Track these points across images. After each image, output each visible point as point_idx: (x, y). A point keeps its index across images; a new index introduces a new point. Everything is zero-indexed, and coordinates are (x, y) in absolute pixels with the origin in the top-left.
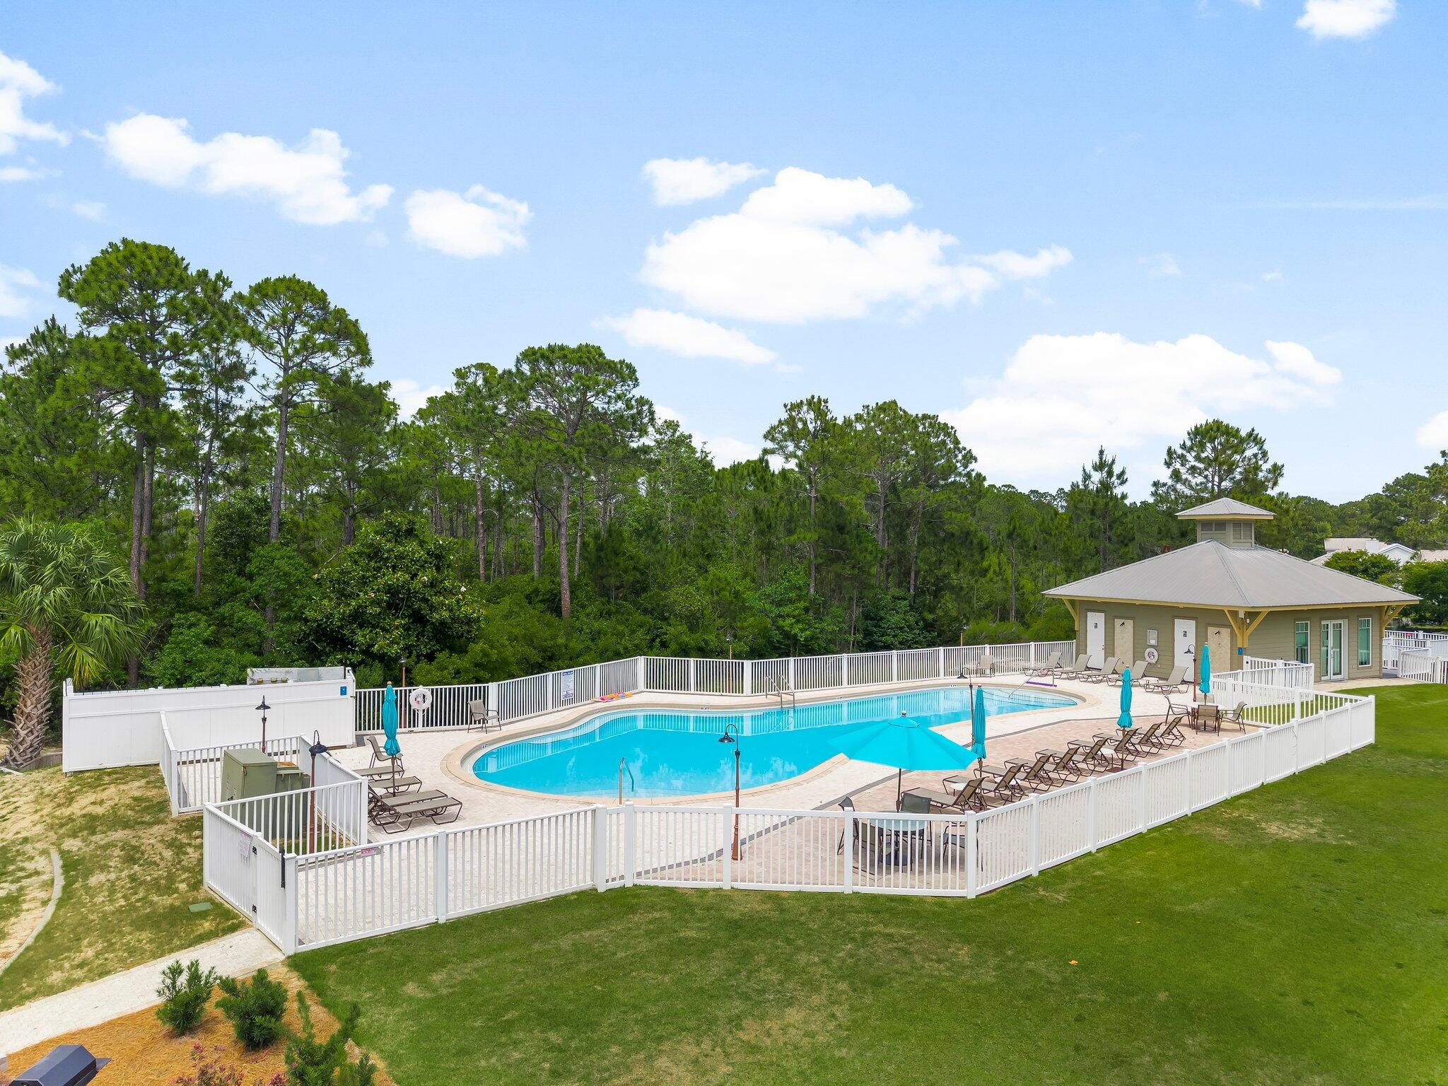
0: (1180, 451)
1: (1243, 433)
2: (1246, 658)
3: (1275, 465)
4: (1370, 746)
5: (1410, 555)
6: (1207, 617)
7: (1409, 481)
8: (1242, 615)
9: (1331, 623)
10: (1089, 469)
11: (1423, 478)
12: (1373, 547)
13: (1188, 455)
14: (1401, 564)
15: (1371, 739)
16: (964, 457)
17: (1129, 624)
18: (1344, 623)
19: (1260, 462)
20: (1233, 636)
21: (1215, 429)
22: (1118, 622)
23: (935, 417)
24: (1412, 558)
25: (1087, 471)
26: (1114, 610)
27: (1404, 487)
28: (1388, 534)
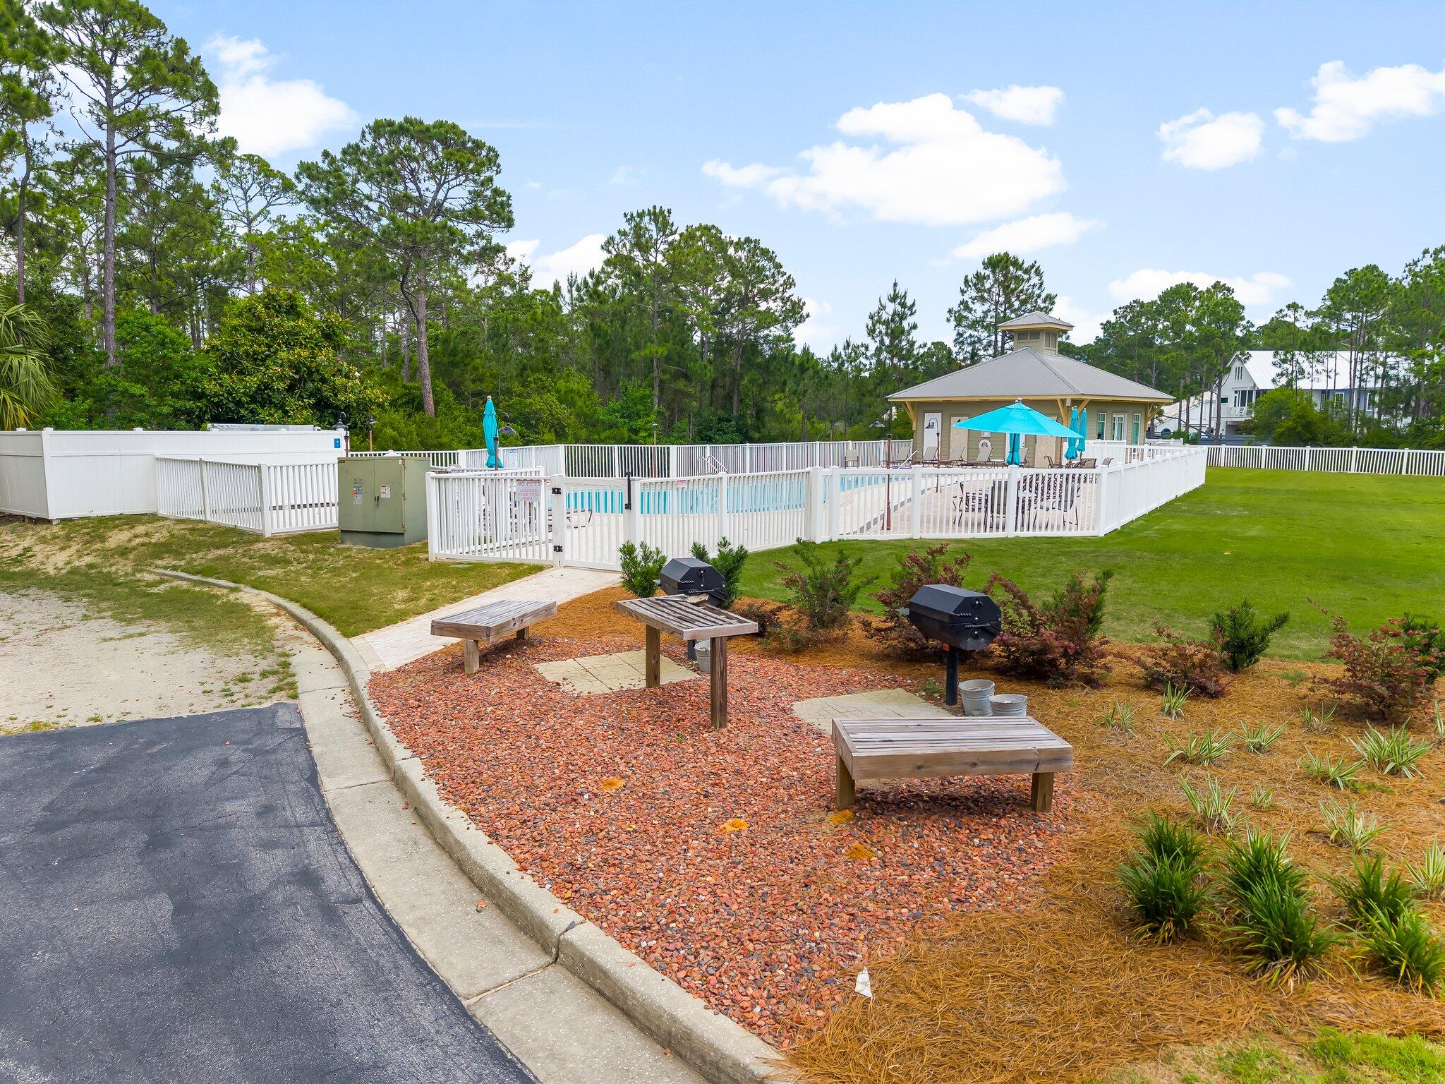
3: (1050, 295)
8: (1068, 404)
9: (1117, 417)
17: (965, 420)
18: (1125, 416)
21: (1003, 260)
22: (954, 419)
23: (757, 242)
25: (883, 304)
26: (947, 408)
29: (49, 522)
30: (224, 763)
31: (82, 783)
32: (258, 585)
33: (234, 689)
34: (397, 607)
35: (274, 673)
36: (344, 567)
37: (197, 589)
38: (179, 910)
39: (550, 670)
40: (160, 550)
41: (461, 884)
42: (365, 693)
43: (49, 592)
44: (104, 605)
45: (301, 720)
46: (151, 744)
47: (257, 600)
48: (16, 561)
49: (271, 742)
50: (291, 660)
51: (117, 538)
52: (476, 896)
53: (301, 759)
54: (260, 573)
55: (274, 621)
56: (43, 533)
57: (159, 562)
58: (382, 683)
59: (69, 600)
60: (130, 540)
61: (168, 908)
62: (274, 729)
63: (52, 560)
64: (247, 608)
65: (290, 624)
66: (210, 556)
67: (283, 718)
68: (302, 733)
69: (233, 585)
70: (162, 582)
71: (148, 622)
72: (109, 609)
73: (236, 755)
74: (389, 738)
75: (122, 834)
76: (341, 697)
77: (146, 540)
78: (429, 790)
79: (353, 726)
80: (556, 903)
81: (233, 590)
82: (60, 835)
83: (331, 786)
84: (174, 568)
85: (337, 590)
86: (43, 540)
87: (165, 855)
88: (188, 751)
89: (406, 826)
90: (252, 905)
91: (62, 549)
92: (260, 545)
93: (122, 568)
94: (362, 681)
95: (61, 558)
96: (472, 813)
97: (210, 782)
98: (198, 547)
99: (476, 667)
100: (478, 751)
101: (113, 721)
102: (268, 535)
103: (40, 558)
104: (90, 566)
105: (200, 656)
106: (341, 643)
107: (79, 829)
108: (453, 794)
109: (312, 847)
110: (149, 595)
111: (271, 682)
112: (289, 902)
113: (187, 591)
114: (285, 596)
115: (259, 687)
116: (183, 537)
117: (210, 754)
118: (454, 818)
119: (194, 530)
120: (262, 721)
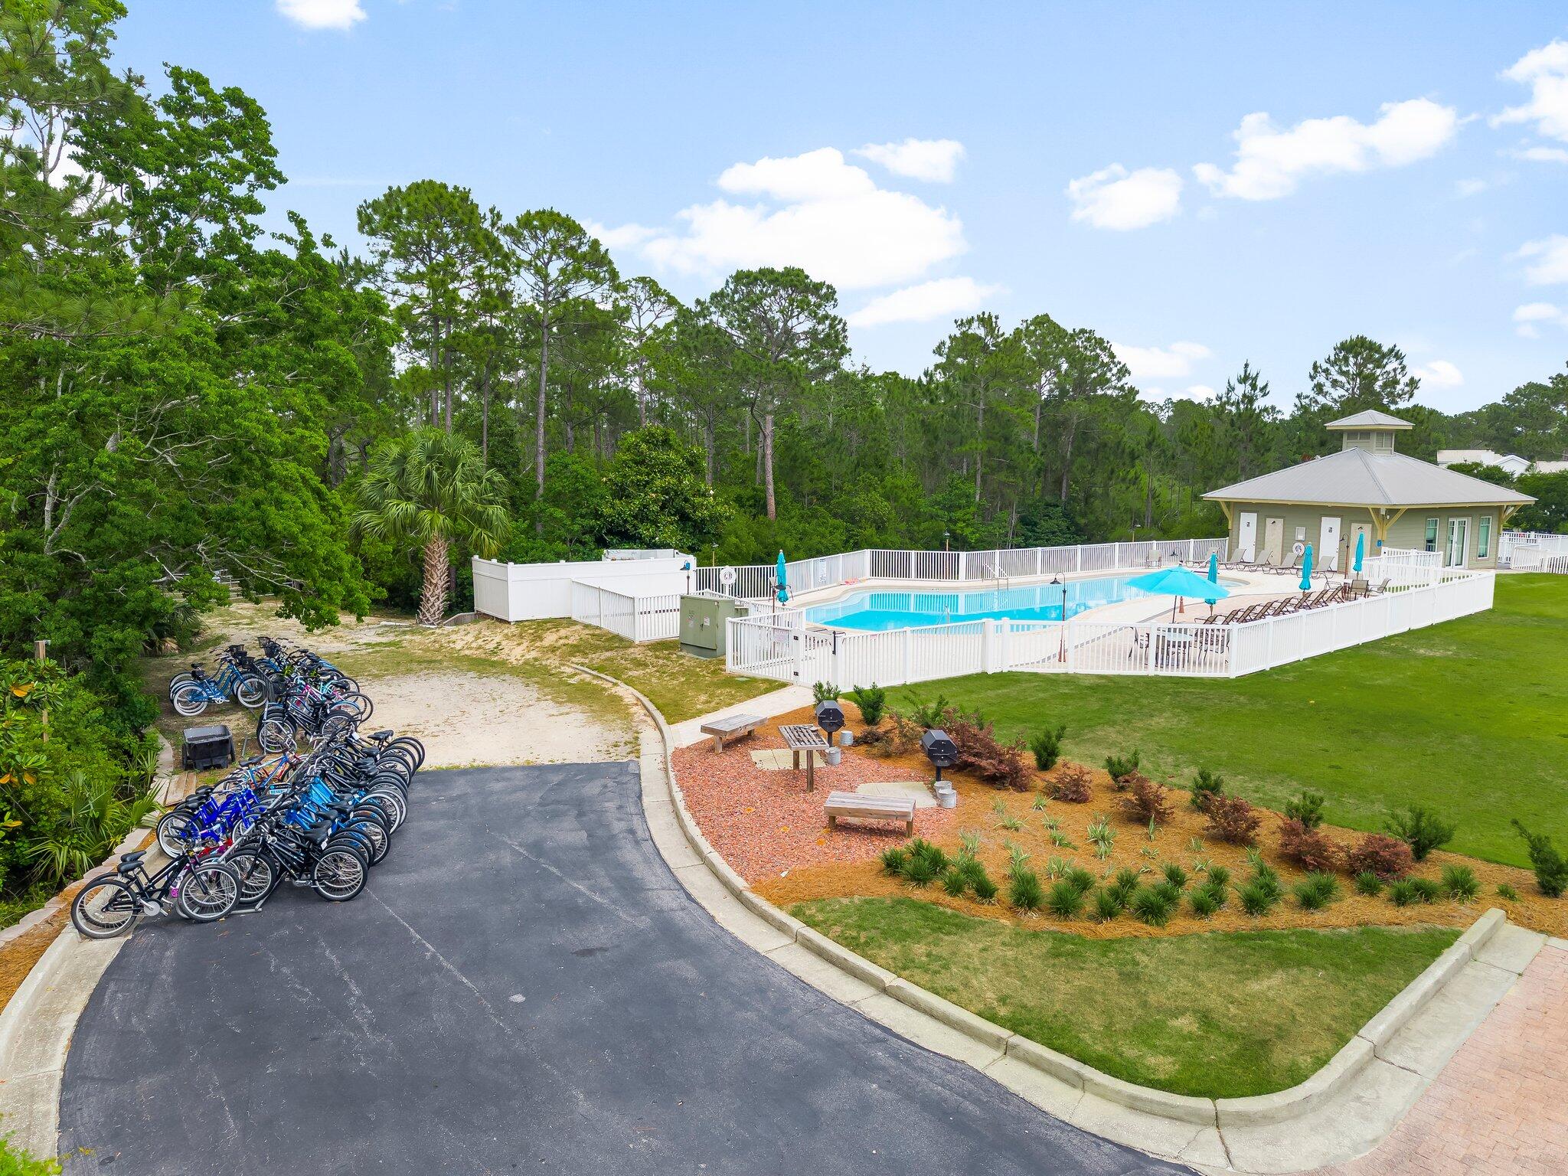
0: (1325, 366)
1: (1385, 349)
2: (1384, 549)
3: (1412, 379)
4: (1489, 610)
5: (1525, 467)
6: (1351, 514)
7: (1533, 389)
8: (1383, 512)
9: (1456, 521)
10: (1234, 382)
11: (1546, 388)
12: (1488, 458)
13: (1331, 368)
14: (1515, 476)
15: (1489, 605)
16: (1119, 371)
17: (1280, 522)
18: (1468, 520)
19: (1399, 377)
20: (1374, 530)
21: (1359, 344)
22: (1269, 521)
23: (1092, 332)
24: (1527, 470)
25: (1232, 384)
26: (1265, 510)
27: (1525, 396)
28: (1504, 447)
29: (509, 623)
30: (605, 786)
31: (551, 790)
32: (629, 682)
33: (611, 750)
34: (698, 707)
35: (631, 743)
36: (678, 672)
37: (595, 682)
38: (589, 836)
39: (756, 755)
40: (576, 649)
41: (683, 840)
42: (669, 758)
43: (516, 679)
44: (547, 690)
45: (639, 769)
46: (576, 775)
47: (626, 693)
48: (494, 652)
49: (625, 779)
50: (640, 736)
51: (550, 638)
52: (687, 844)
53: (636, 788)
54: (630, 673)
55: (634, 709)
56: (506, 631)
57: (573, 659)
58: (679, 753)
59: (527, 685)
60: (557, 641)
61: (586, 835)
62: (627, 773)
63: (514, 653)
64: (621, 699)
65: (643, 712)
66: (602, 657)
67: (632, 768)
68: (639, 776)
69: (615, 681)
70: (575, 674)
71: (570, 705)
72: (550, 694)
73: (610, 783)
74: (673, 782)
75: (569, 810)
76: (660, 759)
77: (566, 641)
78: (681, 805)
79: (661, 774)
80: (709, 846)
81: (615, 684)
82: (548, 808)
83: (646, 800)
84: (582, 664)
85: (669, 691)
86: (507, 637)
87: (584, 819)
88: (591, 780)
89: (671, 818)
90: (613, 837)
91: (519, 644)
92: (632, 650)
93: (552, 661)
94: (670, 752)
95: (518, 652)
96: (694, 816)
97: (599, 794)
98: (596, 649)
99: (721, 750)
100: (705, 792)
101: (559, 762)
102: (637, 642)
103: (506, 651)
104: (536, 659)
105: (597, 729)
106: (665, 727)
107: (553, 807)
108: (689, 807)
109: (635, 822)
110: (570, 684)
111: (628, 748)
112: (624, 838)
113: (589, 683)
114: (641, 692)
115: (624, 750)
116: (587, 641)
117: (599, 783)
118: (686, 816)
119: (594, 635)
120: (622, 768)
